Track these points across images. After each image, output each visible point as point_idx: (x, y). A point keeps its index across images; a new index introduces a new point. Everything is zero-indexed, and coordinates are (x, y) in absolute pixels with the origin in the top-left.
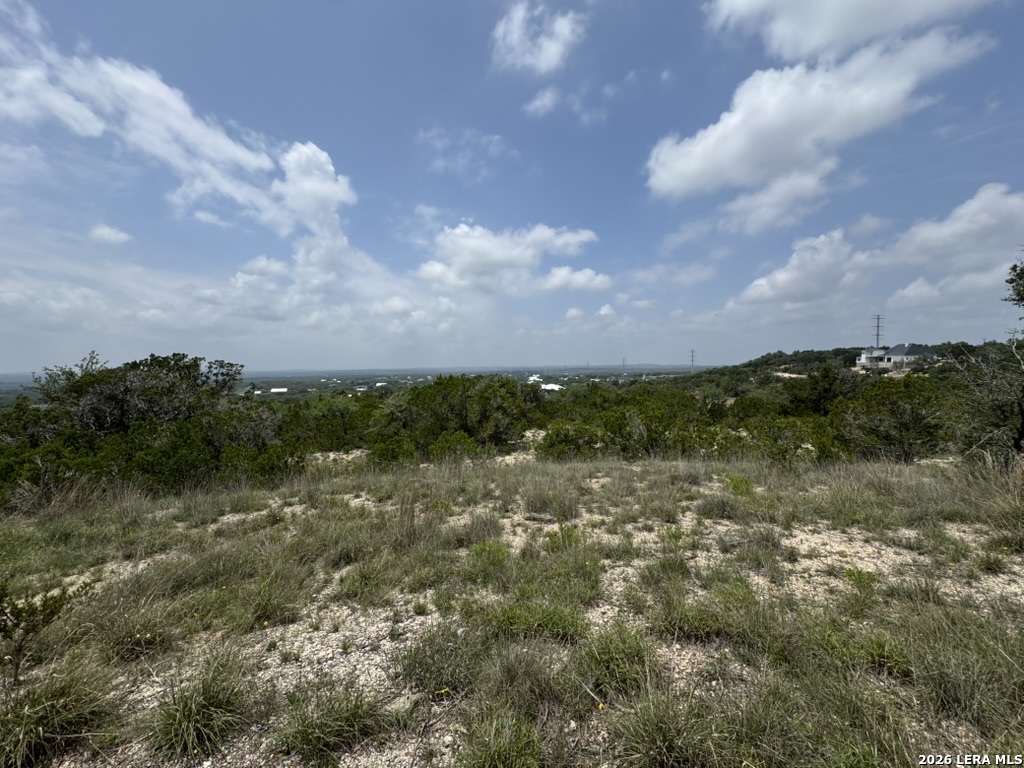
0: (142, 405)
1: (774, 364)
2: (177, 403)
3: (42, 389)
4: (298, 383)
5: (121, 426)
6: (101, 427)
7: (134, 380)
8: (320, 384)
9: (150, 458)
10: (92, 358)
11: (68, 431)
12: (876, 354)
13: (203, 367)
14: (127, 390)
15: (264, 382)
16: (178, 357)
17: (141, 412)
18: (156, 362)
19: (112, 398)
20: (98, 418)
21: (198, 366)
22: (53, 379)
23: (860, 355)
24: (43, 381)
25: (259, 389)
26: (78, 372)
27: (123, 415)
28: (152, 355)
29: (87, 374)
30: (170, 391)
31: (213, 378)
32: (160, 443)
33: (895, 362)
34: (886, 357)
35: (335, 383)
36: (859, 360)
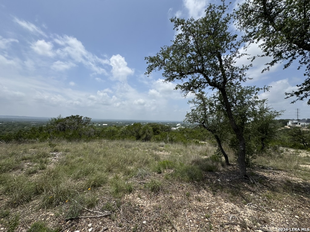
0: (68, 127)
2: (74, 126)
3: (50, 122)
4: (110, 123)
5: (64, 130)
6: (60, 130)
7: (67, 121)
8: (116, 123)
9: (68, 136)
10: (60, 116)
11: (55, 130)
12: (294, 122)
13: (83, 118)
14: (66, 123)
15: (101, 122)
16: (78, 116)
17: (68, 128)
18: (73, 117)
19: (63, 125)
20: (60, 128)
21: (82, 118)
22: (52, 120)
24: (51, 120)
25: (100, 124)
26: (57, 119)
27: (64, 128)
28: (72, 115)
29: (59, 119)
30: (74, 124)
31: (84, 121)
32: (71, 134)
33: (302, 125)
34: (298, 123)
35: (120, 123)
36: (288, 123)
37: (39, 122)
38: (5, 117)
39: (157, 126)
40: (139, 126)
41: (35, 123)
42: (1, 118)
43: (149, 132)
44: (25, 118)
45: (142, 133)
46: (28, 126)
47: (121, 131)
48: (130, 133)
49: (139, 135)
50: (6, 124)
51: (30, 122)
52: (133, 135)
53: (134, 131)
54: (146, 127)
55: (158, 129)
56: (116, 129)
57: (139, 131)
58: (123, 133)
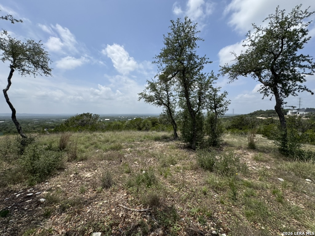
1: (258, 114)
4: (112, 118)
8: (118, 118)
12: (294, 111)
15: (103, 117)
16: (88, 113)
21: (91, 115)
23: (288, 111)
25: (102, 119)
28: (84, 113)
31: (94, 117)
33: (300, 114)
34: (297, 112)
35: (122, 118)
36: (288, 113)
37: (41, 119)
38: (5, 115)
39: (156, 120)
40: (140, 120)
41: (37, 121)
42: (2, 116)
43: (148, 125)
44: (26, 115)
45: (142, 126)
46: (31, 124)
47: (125, 125)
48: (133, 126)
49: (140, 127)
50: (9, 122)
51: (32, 119)
52: (135, 127)
53: (136, 125)
54: (146, 121)
55: (157, 122)
56: (121, 124)
57: (139, 124)
58: (127, 126)
